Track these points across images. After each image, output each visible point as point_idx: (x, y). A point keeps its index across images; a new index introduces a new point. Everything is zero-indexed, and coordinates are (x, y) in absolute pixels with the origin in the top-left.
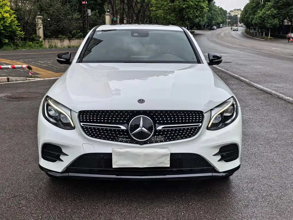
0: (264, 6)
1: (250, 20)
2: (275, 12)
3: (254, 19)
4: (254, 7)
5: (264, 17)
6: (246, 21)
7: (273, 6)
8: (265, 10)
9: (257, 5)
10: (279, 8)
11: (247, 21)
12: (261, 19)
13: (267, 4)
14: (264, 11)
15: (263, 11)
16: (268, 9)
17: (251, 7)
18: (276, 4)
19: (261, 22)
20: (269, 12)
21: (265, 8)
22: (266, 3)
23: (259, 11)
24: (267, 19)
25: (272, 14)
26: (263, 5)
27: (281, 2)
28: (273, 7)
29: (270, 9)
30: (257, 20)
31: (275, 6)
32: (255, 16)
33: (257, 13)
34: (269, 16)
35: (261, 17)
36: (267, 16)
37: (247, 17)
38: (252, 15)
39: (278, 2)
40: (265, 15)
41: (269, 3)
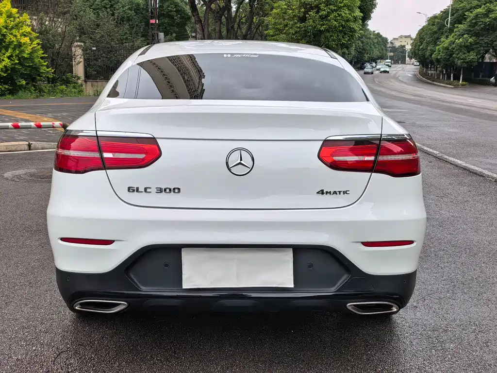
0: (451, 31)
1: (428, 53)
2: (470, 40)
3: (435, 51)
4: (435, 32)
6: (422, 55)
7: (467, 30)
8: (453, 37)
9: (439, 29)
10: (477, 35)
11: (424, 55)
12: (447, 52)
13: (457, 27)
14: (452, 39)
15: (451, 38)
16: (459, 35)
17: (430, 32)
18: (473, 28)
19: (448, 57)
20: (460, 40)
21: (453, 34)
22: (456, 25)
23: (442, 39)
24: (457, 52)
25: (465, 43)
26: (450, 29)
27: (481, 25)
28: (468, 32)
29: (463, 35)
30: (439, 54)
31: (471, 31)
32: (437, 48)
33: (440, 42)
34: (461, 47)
35: (447, 49)
36: (458, 47)
37: (423, 49)
38: (432, 44)
39: (476, 24)
40: (454, 46)
41: (459, 25)
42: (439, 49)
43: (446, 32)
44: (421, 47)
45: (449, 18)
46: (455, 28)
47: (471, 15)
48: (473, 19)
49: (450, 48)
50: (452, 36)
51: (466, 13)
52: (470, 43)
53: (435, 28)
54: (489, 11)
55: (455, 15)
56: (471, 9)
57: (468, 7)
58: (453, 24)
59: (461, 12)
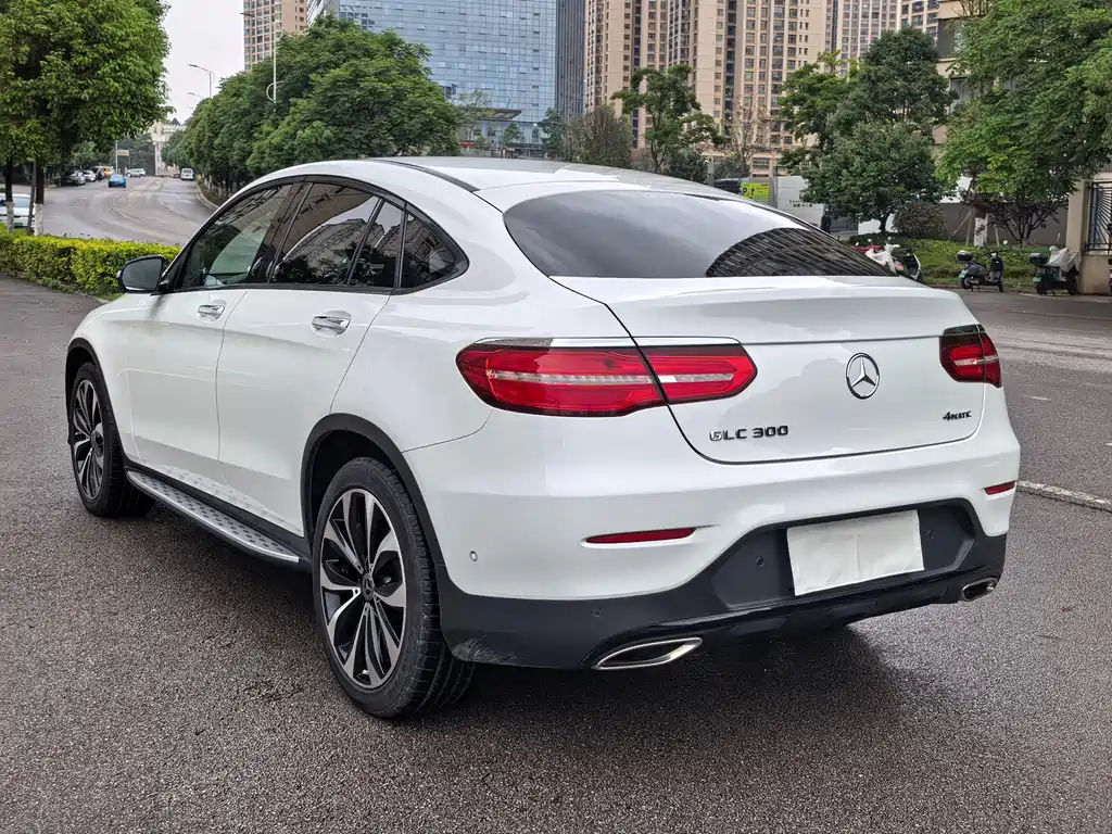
0: (282, 111)
1: (235, 156)
2: (327, 133)
3: (251, 153)
4: (246, 113)
5: (290, 148)
6: (220, 158)
7: (317, 112)
8: (289, 124)
9: (255, 105)
10: (339, 122)
11: (225, 159)
12: (279, 156)
13: (295, 105)
14: (288, 129)
15: (284, 127)
16: (303, 121)
17: (236, 110)
18: (327, 107)
20: (307, 131)
21: (288, 118)
22: (292, 100)
23: (265, 128)
25: (317, 139)
26: (278, 107)
27: (345, 102)
28: (319, 115)
29: (310, 121)
30: (263, 158)
31: (325, 114)
32: (256, 145)
33: (261, 133)
34: (309, 145)
35: (279, 148)
36: (304, 146)
37: (222, 147)
38: (242, 137)
39: (333, 100)
40: (295, 143)
41: (300, 101)
42: (259, 148)
43: (271, 113)
44: (217, 142)
45: (275, 83)
46: (290, 105)
47: (321, 81)
48: (326, 90)
49: (286, 148)
50: (286, 121)
51: (312, 76)
52: (328, 139)
53: (244, 102)
54: (357, 76)
55: (287, 78)
56: (318, 67)
57: (312, 62)
58: (285, 96)
59: (297, 73)
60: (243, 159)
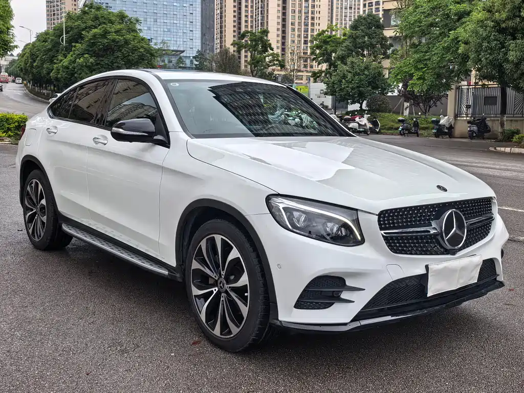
0: (68, 49)
1: (44, 72)
2: (91, 60)
3: (53, 70)
4: (50, 50)
5: (72, 68)
6: (37, 72)
7: (86, 50)
8: (72, 56)
9: (54, 46)
10: (97, 55)
11: (39, 73)
12: (67, 72)
13: (75, 46)
14: (71, 58)
15: (69, 57)
16: (79, 54)
17: (44, 49)
18: (91, 47)
19: (69, 77)
20: (81, 59)
22: (73, 44)
23: (60, 58)
24: (79, 72)
25: (86, 63)
26: (66, 47)
27: (100, 45)
28: (87, 51)
29: (83, 55)
30: (59, 72)
31: (90, 51)
32: (55, 66)
33: (58, 60)
34: (82, 66)
35: (67, 68)
36: (79, 67)
37: (38, 67)
38: (48, 62)
39: (94, 44)
40: (76, 65)
41: (77, 45)
42: (57, 67)
43: (63, 50)
44: (35, 64)
45: (64, 36)
46: (72, 46)
47: (88, 35)
48: (91, 39)
49: (71, 67)
50: (70, 54)
51: (83, 33)
52: (91, 63)
53: (48, 45)
54: (106, 33)
55: (70, 33)
56: (86, 28)
57: (83, 26)
58: (70, 41)
59: (76, 31)
60: (48, 73)
